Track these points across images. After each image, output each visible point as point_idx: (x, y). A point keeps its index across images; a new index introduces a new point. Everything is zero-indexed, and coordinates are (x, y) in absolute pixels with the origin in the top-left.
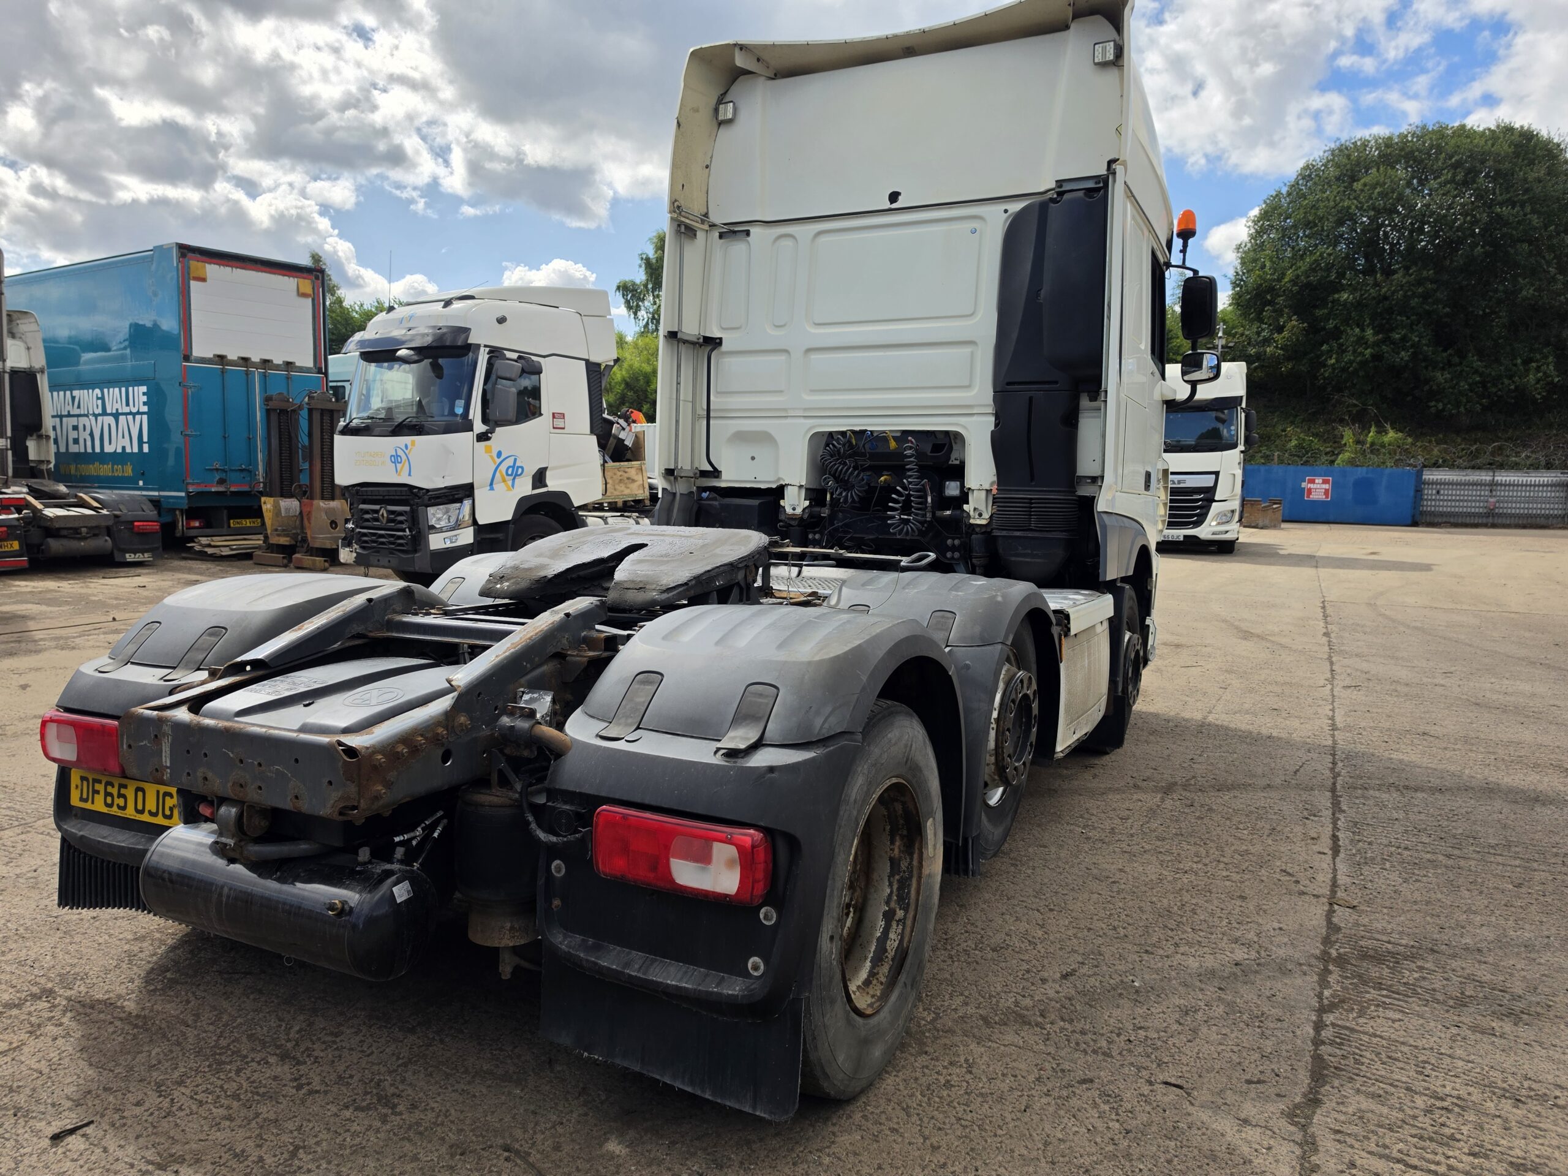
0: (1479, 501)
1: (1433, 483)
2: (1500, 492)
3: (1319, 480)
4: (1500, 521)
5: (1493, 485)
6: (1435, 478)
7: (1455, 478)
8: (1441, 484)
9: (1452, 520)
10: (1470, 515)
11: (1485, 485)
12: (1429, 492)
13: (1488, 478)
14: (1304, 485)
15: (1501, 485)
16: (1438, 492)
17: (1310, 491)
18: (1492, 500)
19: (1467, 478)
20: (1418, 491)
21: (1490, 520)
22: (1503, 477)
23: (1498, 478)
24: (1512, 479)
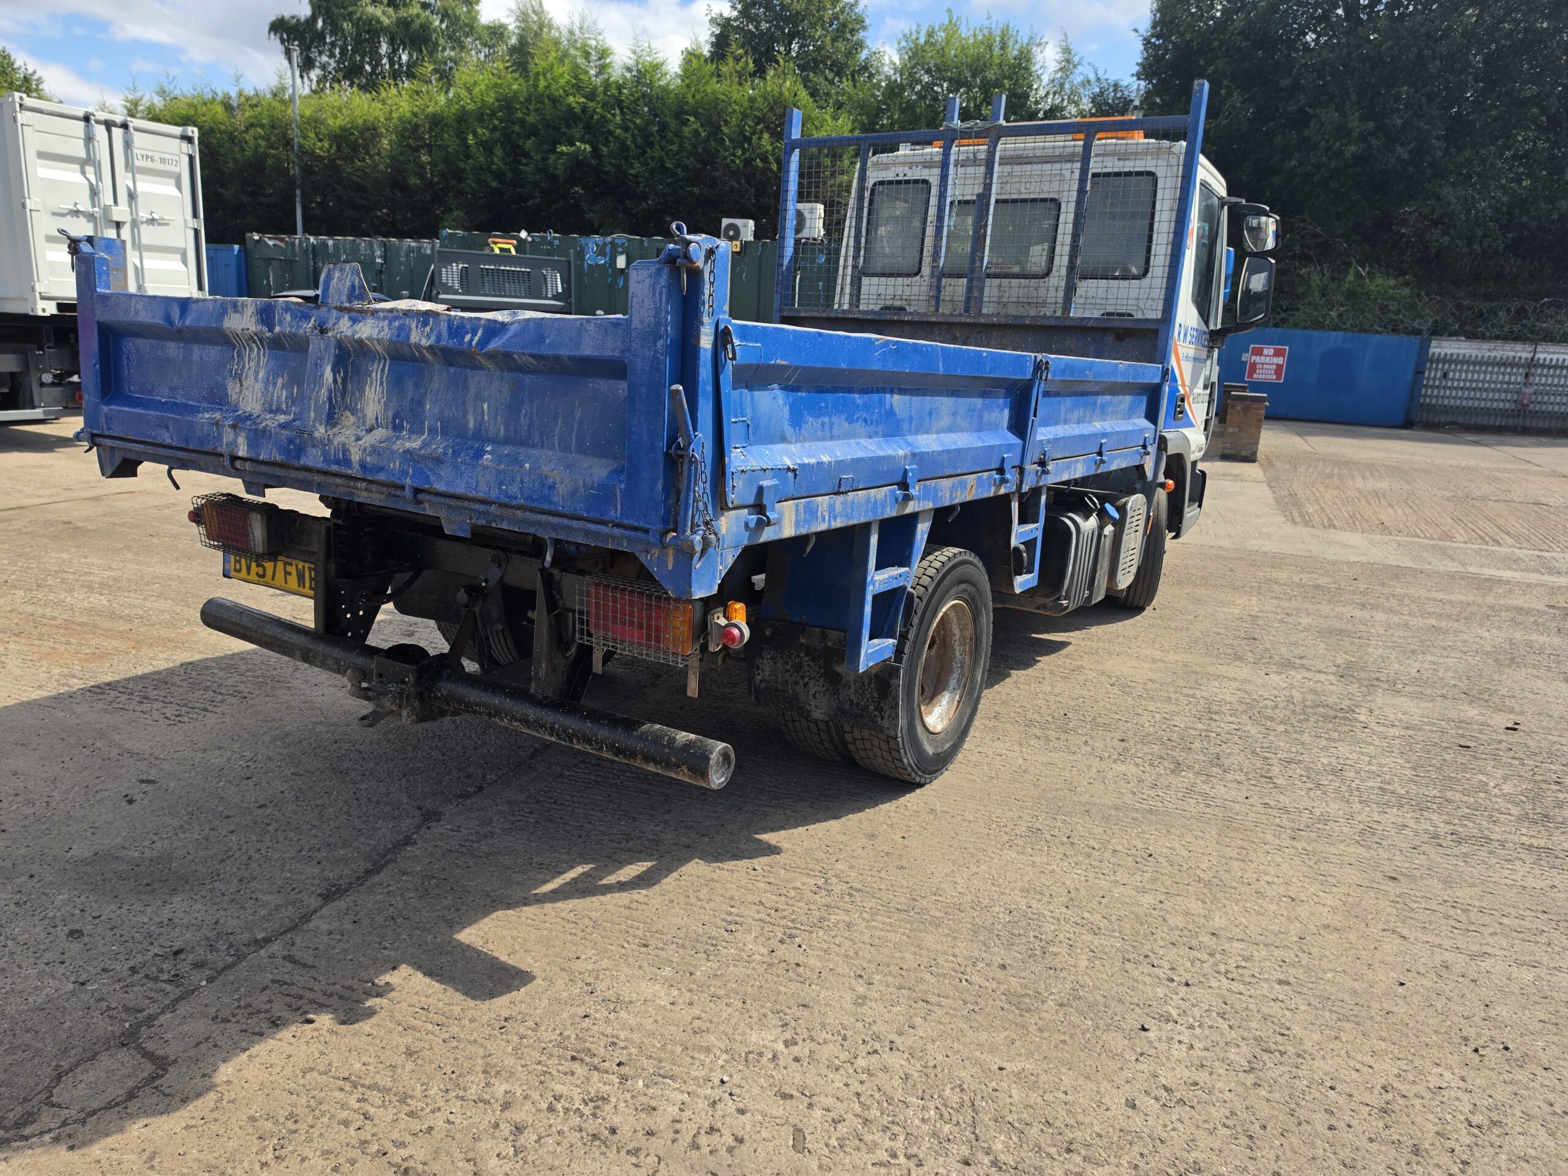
0: (1506, 391)
1: (1438, 361)
2: (1539, 378)
3: (1269, 351)
4: (1534, 424)
5: (1531, 365)
6: (1443, 351)
7: (1474, 353)
8: (1450, 362)
9: (1461, 420)
10: (1489, 412)
11: (1518, 366)
12: (1432, 374)
13: (1524, 355)
14: (1245, 357)
15: (1543, 366)
16: (1445, 375)
17: (1254, 366)
18: (1526, 390)
19: (1493, 354)
20: (1419, 372)
21: (1520, 421)
22: (1548, 354)
23: (1541, 356)
24: (1562, 357)
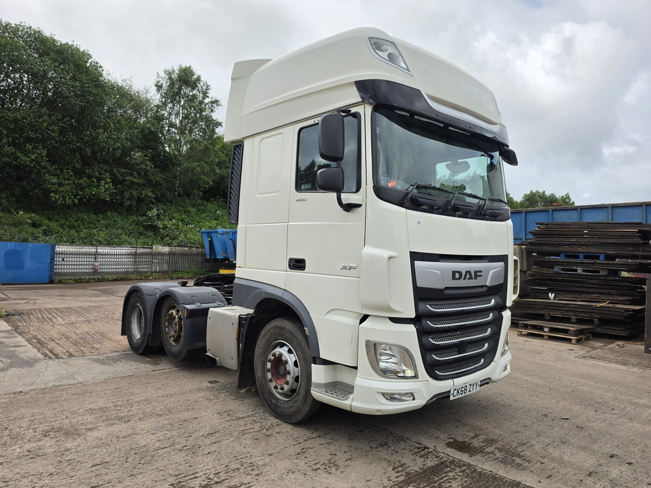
0: (89, 265)
1: (59, 254)
2: (100, 259)
4: (101, 277)
5: (96, 254)
6: (61, 250)
7: (74, 250)
8: (65, 254)
11: (91, 255)
13: (93, 250)
15: (101, 254)
16: (63, 260)
18: (97, 264)
19: (81, 250)
20: (52, 259)
21: (96, 277)
22: (101, 250)
23: (99, 251)
24: (107, 251)
